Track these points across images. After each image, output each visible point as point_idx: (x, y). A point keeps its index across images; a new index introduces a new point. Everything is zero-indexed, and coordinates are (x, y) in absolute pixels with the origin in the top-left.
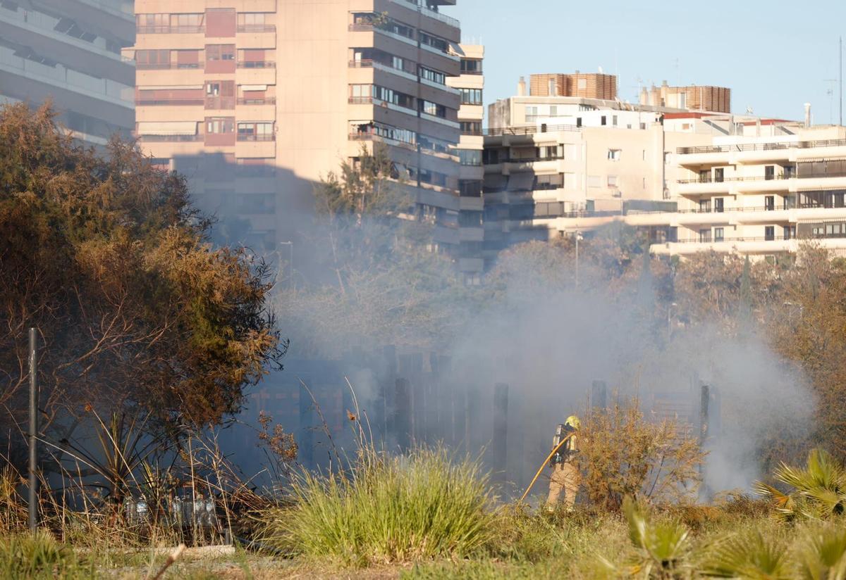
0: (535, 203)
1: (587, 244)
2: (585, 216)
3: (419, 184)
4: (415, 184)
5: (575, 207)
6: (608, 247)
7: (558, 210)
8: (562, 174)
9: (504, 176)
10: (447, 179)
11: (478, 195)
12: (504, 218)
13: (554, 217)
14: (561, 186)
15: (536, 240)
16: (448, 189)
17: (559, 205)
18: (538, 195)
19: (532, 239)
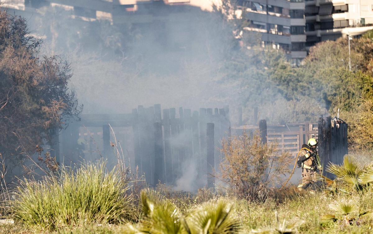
0: (334, 21)
1: (357, 42)
2: (360, 26)
3: (267, 13)
4: (265, 13)
5: (355, 22)
6: (368, 43)
7: (346, 24)
8: (347, 5)
9: (317, 7)
10: (283, 10)
11: (302, 17)
12: (318, 29)
13: (344, 27)
14: (347, 11)
15: (330, 40)
16: (284, 15)
17: (346, 21)
18: (336, 17)
19: (327, 40)
